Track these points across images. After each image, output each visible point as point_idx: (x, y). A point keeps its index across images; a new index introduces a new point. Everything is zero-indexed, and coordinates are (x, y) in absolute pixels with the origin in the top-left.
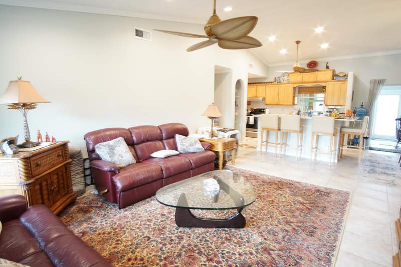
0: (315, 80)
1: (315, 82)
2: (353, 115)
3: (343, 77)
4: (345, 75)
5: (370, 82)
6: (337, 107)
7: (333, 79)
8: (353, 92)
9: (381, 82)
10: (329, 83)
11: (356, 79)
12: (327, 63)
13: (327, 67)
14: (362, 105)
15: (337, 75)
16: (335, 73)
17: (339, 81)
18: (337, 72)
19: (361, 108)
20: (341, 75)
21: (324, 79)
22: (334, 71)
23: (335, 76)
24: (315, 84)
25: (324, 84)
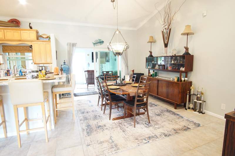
0: (19, 39)
1: (20, 41)
2: (60, 72)
3: (46, 38)
4: (48, 37)
5: (67, 45)
6: (45, 65)
7: (38, 39)
8: (56, 52)
9: (74, 45)
10: (34, 42)
11: (57, 41)
12: (30, 24)
13: (31, 28)
14: (64, 63)
15: (41, 36)
16: (38, 34)
17: (43, 41)
18: (40, 34)
19: (64, 64)
20: (45, 36)
21: (29, 39)
22: (37, 32)
23: (38, 37)
24: (21, 42)
25: (29, 44)
